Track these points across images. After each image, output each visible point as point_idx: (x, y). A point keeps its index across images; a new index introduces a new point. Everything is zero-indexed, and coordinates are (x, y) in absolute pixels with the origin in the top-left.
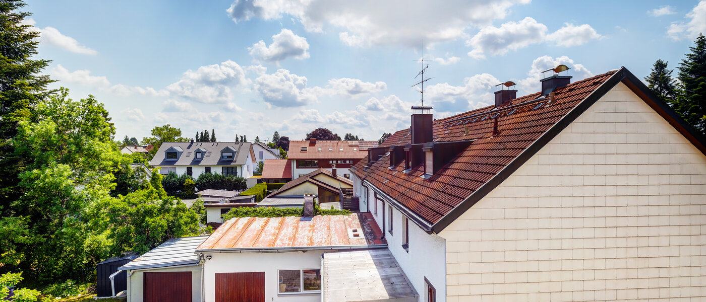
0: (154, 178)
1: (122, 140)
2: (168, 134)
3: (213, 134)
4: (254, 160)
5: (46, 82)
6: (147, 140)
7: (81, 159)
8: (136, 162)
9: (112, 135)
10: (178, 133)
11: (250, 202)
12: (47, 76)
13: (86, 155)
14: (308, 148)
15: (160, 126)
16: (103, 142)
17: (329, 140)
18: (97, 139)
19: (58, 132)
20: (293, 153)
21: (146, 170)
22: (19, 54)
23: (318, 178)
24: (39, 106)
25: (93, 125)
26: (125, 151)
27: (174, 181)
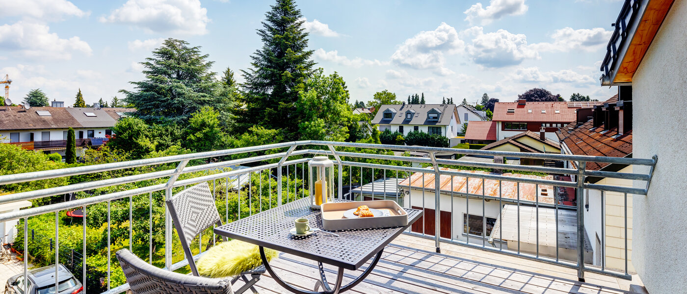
0: (374, 133)
1: (354, 104)
2: (386, 98)
3: (423, 97)
4: (458, 121)
5: (312, 65)
6: (371, 104)
7: (330, 116)
8: (362, 120)
9: (347, 99)
10: (394, 97)
11: (451, 159)
12: (312, 61)
13: (332, 113)
14: (516, 110)
15: (380, 91)
16: (342, 104)
17: (546, 101)
18: (338, 102)
19: (318, 97)
20: (499, 114)
21: (368, 126)
22: (298, 49)
23: (521, 140)
24: (309, 81)
25: (336, 93)
26: (356, 112)
27: (389, 136)
